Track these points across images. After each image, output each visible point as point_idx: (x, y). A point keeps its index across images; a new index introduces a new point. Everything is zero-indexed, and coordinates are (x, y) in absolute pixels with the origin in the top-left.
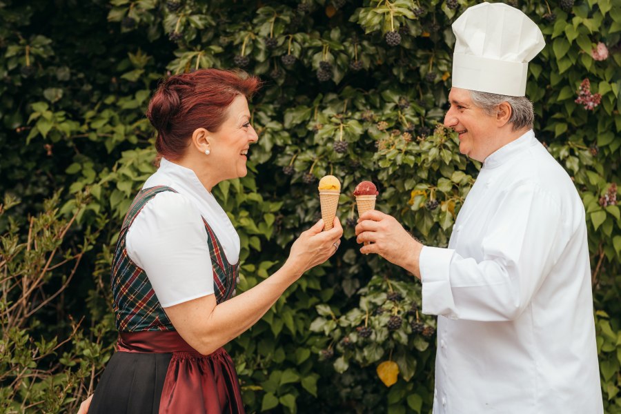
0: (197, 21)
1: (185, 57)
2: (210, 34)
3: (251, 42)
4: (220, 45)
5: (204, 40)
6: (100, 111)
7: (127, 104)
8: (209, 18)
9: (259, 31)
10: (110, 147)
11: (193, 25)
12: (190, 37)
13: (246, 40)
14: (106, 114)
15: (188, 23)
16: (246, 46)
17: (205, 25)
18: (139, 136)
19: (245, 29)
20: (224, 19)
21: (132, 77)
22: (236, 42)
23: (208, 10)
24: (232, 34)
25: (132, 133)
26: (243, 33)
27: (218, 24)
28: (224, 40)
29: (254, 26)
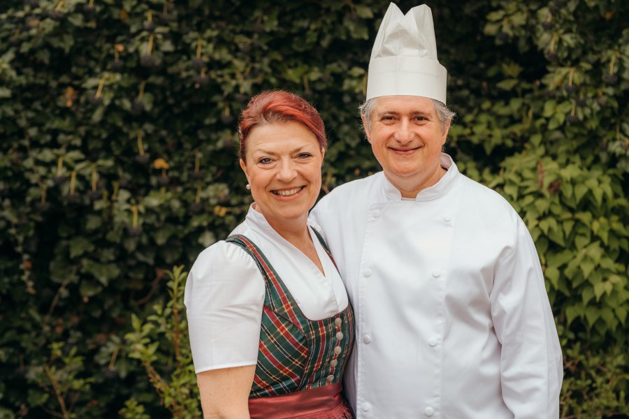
0: (569, 40)
1: (560, 73)
2: (579, 52)
3: (618, 61)
4: (588, 62)
5: (574, 57)
6: (477, 115)
7: (501, 109)
8: (578, 36)
9: (624, 51)
10: (488, 149)
11: (565, 44)
12: (562, 54)
13: (613, 59)
14: (484, 118)
15: (560, 42)
16: (614, 65)
17: (576, 44)
18: (514, 140)
19: (610, 47)
20: (591, 37)
21: (506, 85)
22: (604, 60)
23: (577, 29)
24: (599, 52)
25: (508, 137)
26: (610, 52)
27: (586, 42)
28: (592, 57)
29: (620, 46)
